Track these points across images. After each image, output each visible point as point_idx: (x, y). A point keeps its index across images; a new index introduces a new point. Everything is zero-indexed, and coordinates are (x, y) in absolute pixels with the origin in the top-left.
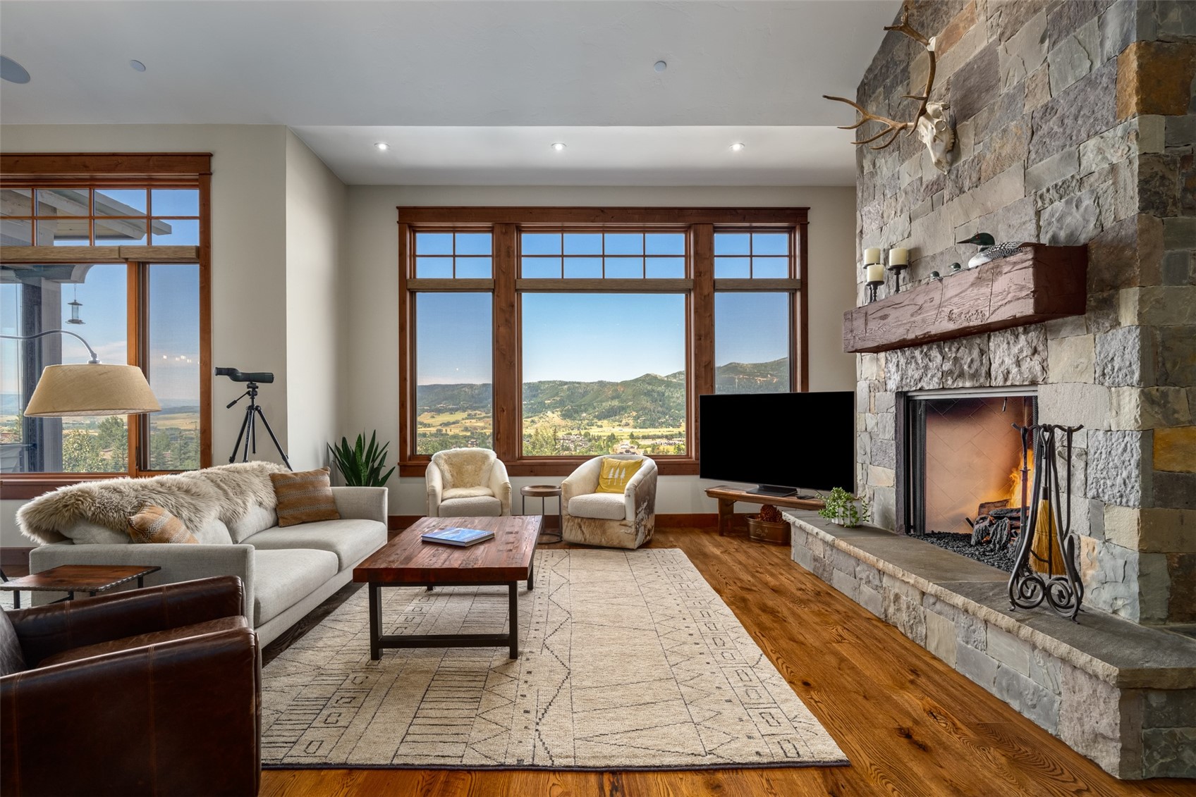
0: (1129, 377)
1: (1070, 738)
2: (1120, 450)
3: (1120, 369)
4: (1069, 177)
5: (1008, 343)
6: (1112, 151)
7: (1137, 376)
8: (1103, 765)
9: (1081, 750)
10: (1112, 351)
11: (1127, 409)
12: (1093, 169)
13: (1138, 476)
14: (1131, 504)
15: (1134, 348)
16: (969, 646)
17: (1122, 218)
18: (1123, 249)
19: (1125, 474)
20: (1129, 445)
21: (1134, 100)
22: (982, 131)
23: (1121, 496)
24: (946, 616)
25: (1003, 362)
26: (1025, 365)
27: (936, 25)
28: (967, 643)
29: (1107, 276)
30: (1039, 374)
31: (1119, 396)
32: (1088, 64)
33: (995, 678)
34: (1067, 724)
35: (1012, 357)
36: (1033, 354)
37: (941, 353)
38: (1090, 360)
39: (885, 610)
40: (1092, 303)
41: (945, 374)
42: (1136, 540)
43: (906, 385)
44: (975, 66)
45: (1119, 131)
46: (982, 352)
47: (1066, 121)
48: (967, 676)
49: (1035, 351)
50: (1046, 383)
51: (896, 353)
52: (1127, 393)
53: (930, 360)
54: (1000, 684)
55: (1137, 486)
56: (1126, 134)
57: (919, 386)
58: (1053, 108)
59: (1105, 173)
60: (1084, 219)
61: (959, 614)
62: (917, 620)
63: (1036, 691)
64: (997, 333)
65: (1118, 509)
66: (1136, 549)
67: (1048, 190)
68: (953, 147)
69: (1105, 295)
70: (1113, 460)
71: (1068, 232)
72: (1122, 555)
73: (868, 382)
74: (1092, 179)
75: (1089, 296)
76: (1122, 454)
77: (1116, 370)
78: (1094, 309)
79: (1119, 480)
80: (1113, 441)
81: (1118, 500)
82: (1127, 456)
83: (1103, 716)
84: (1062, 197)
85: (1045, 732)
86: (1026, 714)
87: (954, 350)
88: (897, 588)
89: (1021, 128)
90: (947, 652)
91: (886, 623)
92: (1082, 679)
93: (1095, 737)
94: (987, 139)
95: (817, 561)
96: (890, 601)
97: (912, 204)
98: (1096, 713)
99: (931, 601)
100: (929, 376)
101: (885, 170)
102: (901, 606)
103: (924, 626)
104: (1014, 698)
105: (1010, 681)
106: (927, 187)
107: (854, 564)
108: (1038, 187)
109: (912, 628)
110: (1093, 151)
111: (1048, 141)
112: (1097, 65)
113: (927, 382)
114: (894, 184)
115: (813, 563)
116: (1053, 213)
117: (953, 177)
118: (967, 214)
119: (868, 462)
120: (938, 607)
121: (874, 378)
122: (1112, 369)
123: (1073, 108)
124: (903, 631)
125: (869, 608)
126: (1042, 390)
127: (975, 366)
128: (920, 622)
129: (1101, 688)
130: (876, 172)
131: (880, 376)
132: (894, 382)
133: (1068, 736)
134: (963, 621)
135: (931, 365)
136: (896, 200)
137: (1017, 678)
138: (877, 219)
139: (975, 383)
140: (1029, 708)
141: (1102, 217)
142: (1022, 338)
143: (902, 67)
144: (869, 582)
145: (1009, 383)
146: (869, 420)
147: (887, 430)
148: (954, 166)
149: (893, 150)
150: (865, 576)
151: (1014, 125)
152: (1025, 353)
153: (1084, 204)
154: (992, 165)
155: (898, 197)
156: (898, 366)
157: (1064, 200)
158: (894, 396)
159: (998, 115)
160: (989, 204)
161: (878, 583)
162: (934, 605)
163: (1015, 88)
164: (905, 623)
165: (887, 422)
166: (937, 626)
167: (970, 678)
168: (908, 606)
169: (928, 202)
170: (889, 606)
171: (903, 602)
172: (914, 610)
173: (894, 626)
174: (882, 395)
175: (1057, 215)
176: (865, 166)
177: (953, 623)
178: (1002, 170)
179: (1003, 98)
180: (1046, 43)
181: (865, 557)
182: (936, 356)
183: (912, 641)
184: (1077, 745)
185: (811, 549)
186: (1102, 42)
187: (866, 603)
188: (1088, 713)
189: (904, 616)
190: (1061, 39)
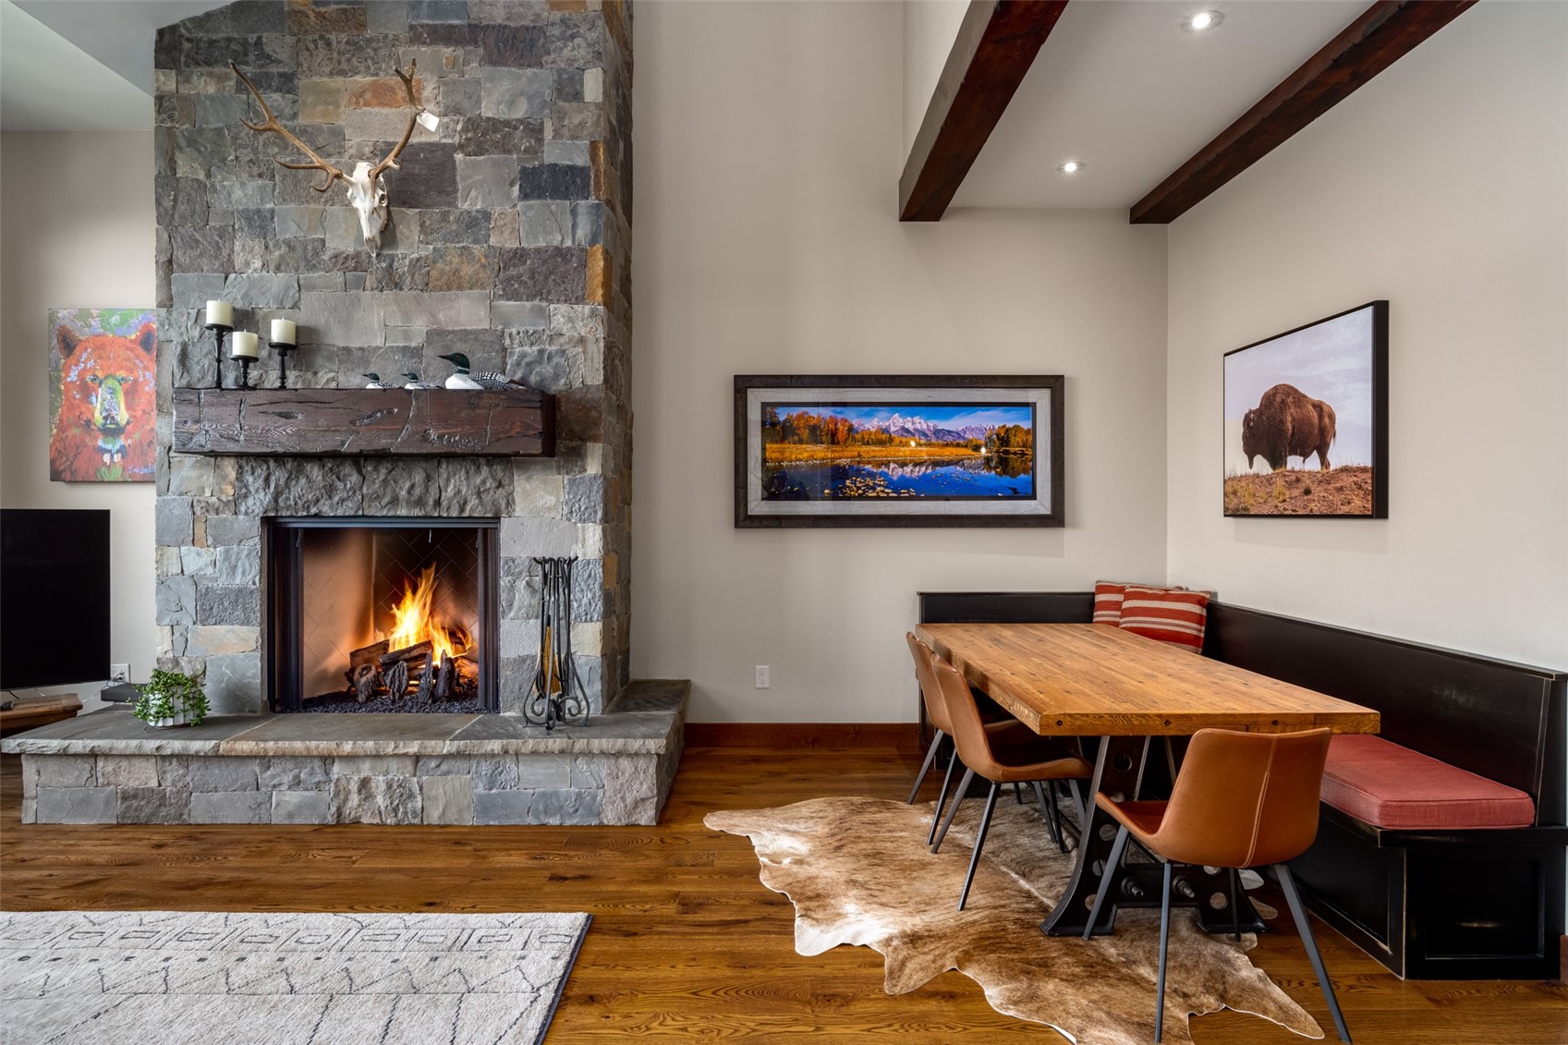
0: (593, 515)
1: (614, 819)
2: (586, 576)
3: (586, 508)
4: (541, 328)
5: (467, 473)
6: (581, 324)
7: (600, 514)
8: (643, 823)
9: (624, 822)
10: (580, 492)
11: (591, 542)
12: (564, 331)
13: (600, 596)
14: (595, 618)
15: (598, 492)
16: (494, 791)
17: (589, 383)
18: (590, 409)
19: (590, 596)
20: (593, 571)
21: (600, 292)
22: (431, 233)
23: (586, 614)
24: (458, 773)
25: (459, 491)
26: (487, 498)
27: (354, 59)
28: (491, 789)
29: (577, 428)
30: (503, 506)
31: (584, 530)
32: (559, 238)
33: (529, 808)
34: (611, 807)
35: (472, 487)
36: (498, 487)
37: (360, 472)
38: (558, 498)
39: (339, 809)
40: (561, 447)
41: (366, 500)
42: (599, 647)
43: (288, 508)
44: (422, 155)
45: (587, 309)
46: (428, 478)
47: (536, 275)
48: (492, 823)
49: (500, 485)
50: (510, 517)
51: (267, 462)
52: (591, 529)
53: (338, 478)
54: (537, 809)
55: (600, 604)
56: (593, 314)
57: (313, 511)
58: (522, 256)
59: (575, 340)
60: (555, 373)
61: (478, 763)
62: (404, 797)
63: (579, 796)
64: (451, 459)
65: (581, 625)
66: (599, 655)
67: (519, 333)
68: (385, 228)
69: (574, 444)
70: (580, 585)
71: (538, 378)
72: (586, 664)
73: (188, 498)
74: (562, 340)
75: (558, 442)
76: (588, 579)
77: (582, 509)
78: (563, 455)
79: (585, 601)
80: (579, 568)
81: (583, 618)
82: (591, 582)
83: (641, 784)
84: (532, 344)
85: (590, 826)
86: (568, 823)
87: (383, 471)
88: (366, 769)
89: (486, 257)
90: (460, 811)
91: (338, 824)
92: (625, 763)
93: (636, 804)
94: (439, 245)
95: (135, 796)
96: (349, 792)
97: (302, 267)
98: (636, 786)
99: (433, 764)
100: (336, 499)
101: (238, 193)
102: (374, 790)
103: (419, 798)
104: (553, 815)
105: (549, 801)
106: (336, 257)
107: (257, 769)
108: (506, 325)
109: (395, 810)
110: (563, 316)
111: (516, 286)
112: (568, 243)
113: (331, 506)
114: (259, 223)
115: (119, 807)
116: (523, 355)
117: (384, 265)
118: (407, 316)
119: (187, 621)
120: (444, 767)
121: (208, 493)
122: (580, 508)
123: (544, 268)
124: (377, 821)
125: (297, 821)
126: (505, 523)
127: (417, 491)
128: (411, 796)
129: (642, 763)
130: (213, 185)
131: (222, 491)
132: (258, 502)
133: (610, 817)
134: (485, 767)
135: (340, 485)
136: (266, 247)
137: (556, 794)
138: (216, 258)
139: (416, 512)
140: (570, 815)
141: (571, 376)
142: (485, 470)
143: (282, 70)
144: (297, 783)
145: (466, 514)
146: (193, 556)
147: (240, 570)
148: (386, 252)
149: (260, 176)
150: (287, 779)
151: (477, 250)
152: (488, 485)
153: (556, 360)
154: (446, 277)
155: (271, 245)
156: (267, 480)
157: (535, 348)
158: (258, 522)
159: (454, 227)
160: (441, 317)
161: (319, 777)
162: (438, 766)
163: (478, 211)
164: (383, 809)
165: (238, 559)
166: (441, 789)
167: (497, 823)
168: (389, 786)
169: (338, 277)
170: (346, 800)
171: (379, 783)
172: (400, 786)
173: (357, 823)
174: (225, 519)
175: (528, 359)
176: (180, 162)
177: (469, 776)
178: (460, 288)
179: (462, 213)
180: (516, 189)
181: (308, 749)
182: (351, 475)
183: (398, 825)
184: (620, 820)
185: (108, 784)
186: (574, 227)
187: (290, 815)
188: (630, 789)
189: (381, 801)
190: (533, 198)
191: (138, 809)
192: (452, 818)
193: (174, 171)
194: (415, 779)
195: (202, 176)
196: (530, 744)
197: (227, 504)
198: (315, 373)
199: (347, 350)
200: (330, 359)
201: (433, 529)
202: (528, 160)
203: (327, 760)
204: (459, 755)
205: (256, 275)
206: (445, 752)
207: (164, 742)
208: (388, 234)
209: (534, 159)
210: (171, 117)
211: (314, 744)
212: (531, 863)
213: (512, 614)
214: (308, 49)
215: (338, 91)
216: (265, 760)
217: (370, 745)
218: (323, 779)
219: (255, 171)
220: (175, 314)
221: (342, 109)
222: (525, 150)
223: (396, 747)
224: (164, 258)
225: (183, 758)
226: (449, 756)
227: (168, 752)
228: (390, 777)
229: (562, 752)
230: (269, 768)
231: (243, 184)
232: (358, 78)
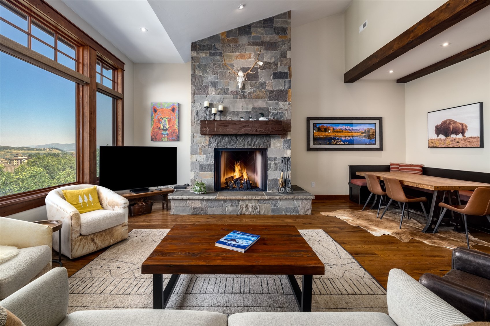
0: (288, 148)
4: (277, 107)
5: (261, 139)
6: (286, 106)
7: (290, 147)
8: (308, 214)
9: (304, 214)
10: (286, 143)
11: (288, 154)
12: (283, 108)
15: (290, 143)
17: (288, 119)
18: (288, 125)
21: (290, 99)
22: (253, 87)
24: (267, 203)
25: (259, 143)
26: (265, 144)
27: (236, 49)
28: (275, 207)
29: (285, 129)
30: (269, 146)
32: (282, 88)
33: (283, 211)
34: (301, 211)
35: (262, 142)
36: (267, 142)
37: (237, 138)
38: (281, 144)
39: (241, 211)
41: (238, 145)
43: (220, 146)
45: (288, 103)
46: (252, 140)
47: (276, 96)
51: (216, 136)
52: (288, 151)
53: (232, 140)
54: (285, 211)
55: (290, 168)
57: (226, 147)
58: (273, 92)
59: (285, 110)
60: (280, 117)
61: (272, 201)
62: (255, 209)
63: (294, 208)
64: (257, 136)
67: (272, 108)
69: (285, 132)
71: (277, 118)
73: (198, 144)
74: (282, 110)
78: (282, 135)
83: (308, 206)
84: (275, 111)
85: (297, 215)
86: (292, 214)
87: (242, 138)
88: (247, 202)
89: (265, 92)
90: (268, 212)
91: (241, 215)
92: (305, 201)
93: (307, 210)
94: (255, 89)
95: (196, 209)
96: (243, 208)
97: (224, 94)
98: (307, 206)
99: (262, 201)
100: (231, 144)
101: (210, 78)
102: (249, 207)
103: (259, 209)
104: (288, 212)
105: (287, 210)
106: (231, 92)
107: (223, 203)
108: (270, 106)
109: (254, 211)
110: (282, 105)
111: (272, 98)
112: (283, 89)
113: (230, 146)
114: (214, 84)
115: (192, 211)
116: (273, 113)
117: (242, 93)
118: (247, 104)
119: (197, 171)
120: (264, 202)
121: (202, 143)
122: (286, 146)
123: (278, 94)
124: (249, 214)
125: (231, 214)
126: (269, 149)
127: (249, 143)
128: (257, 208)
129: (308, 201)
130: (204, 76)
131: (206, 143)
132: (214, 145)
133: (301, 213)
134: (274, 202)
135: (232, 141)
136: (216, 90)
137: (289, 208)
138: (205, 92)
139: (249, 147)
140: (292, 213)
141: (284, 118)
142: (265, 138)
143: (219, 51)
144: (232, 205)
145: (260, 148)
146: (199, 157)
147: (209, 160)
148: (243, 91)
149: (215, 74)
150: (230, 205)
151: (263, 90)
152: (265, 141)
153: (281, 114)
154: (256, 96)
155: (217, 89)
156: (216, 141)
157: (276, 111)
158: (213, 149)
159: (258, 85)
160: (255, 105)
161: (237, 204)
162: (263, 202)
163: (263, 82)
164: (251, 211)
165: (209, 157)
166: (264, 207)
167: (276, 214)
168: (252, 206)
169: (232, 96)
170: (242, 209)
171: (250, 205)
172: (254, 206)
173: (244, 214)
174: (206, 149)
175: (274, 114)
176: (196, 71)
177: (270, 204)
178: (259, 98)
179: (260, 82)
180: (272, 77)
181: (236, 198)
182: (234, 139)
183: (254, 215)
184: (303, 213)
185: (190, 206)
186: (285, 85)
187: (230, 213)
188: (306, 207)
189: (250, 209)
190: (275, 79)
191: (197, 211)
192: (266, 213)
193: (195, 73)
194: (258, 205)
195: (201, 74)
196: (285, 197)
197: (207, 145)
198: (226, 117)
199: (234, 112)
200: (230, 114)
201: (249, 151)
202: (275, 71)
203: (239, 200)
204: (269, 200)
205: (214, 96)
206: (266, 199)
207: (204, 197)
208: (244, 87)
209: (276, 71)
210: (195, 62)
211: (237, 197)
212: (294, 221)
213: (270, 169)
214: (225, 47)
215: (232, 56)
216: (225, 200)
217: (250, 197)
218: (237, 205)
219: (214, 73)
220: (195, 104)
221: (233, 60)
222: (274, 69)
223: (255, 198)
224: (193, 92)
225: (206, 200)
226: (267, 200)
227: (205, 199)
228: (252, 204)
229: (292, 199)
230: (225, 202)
231: (211, 76)
232: (237, 53)
